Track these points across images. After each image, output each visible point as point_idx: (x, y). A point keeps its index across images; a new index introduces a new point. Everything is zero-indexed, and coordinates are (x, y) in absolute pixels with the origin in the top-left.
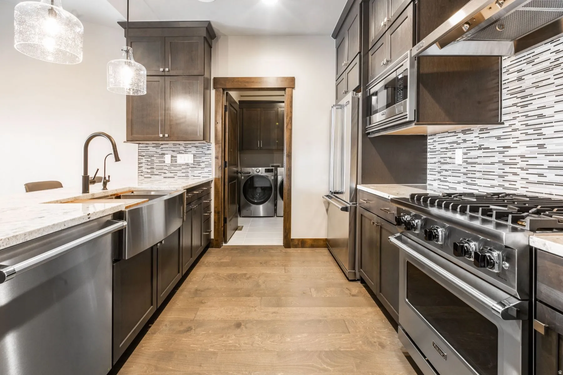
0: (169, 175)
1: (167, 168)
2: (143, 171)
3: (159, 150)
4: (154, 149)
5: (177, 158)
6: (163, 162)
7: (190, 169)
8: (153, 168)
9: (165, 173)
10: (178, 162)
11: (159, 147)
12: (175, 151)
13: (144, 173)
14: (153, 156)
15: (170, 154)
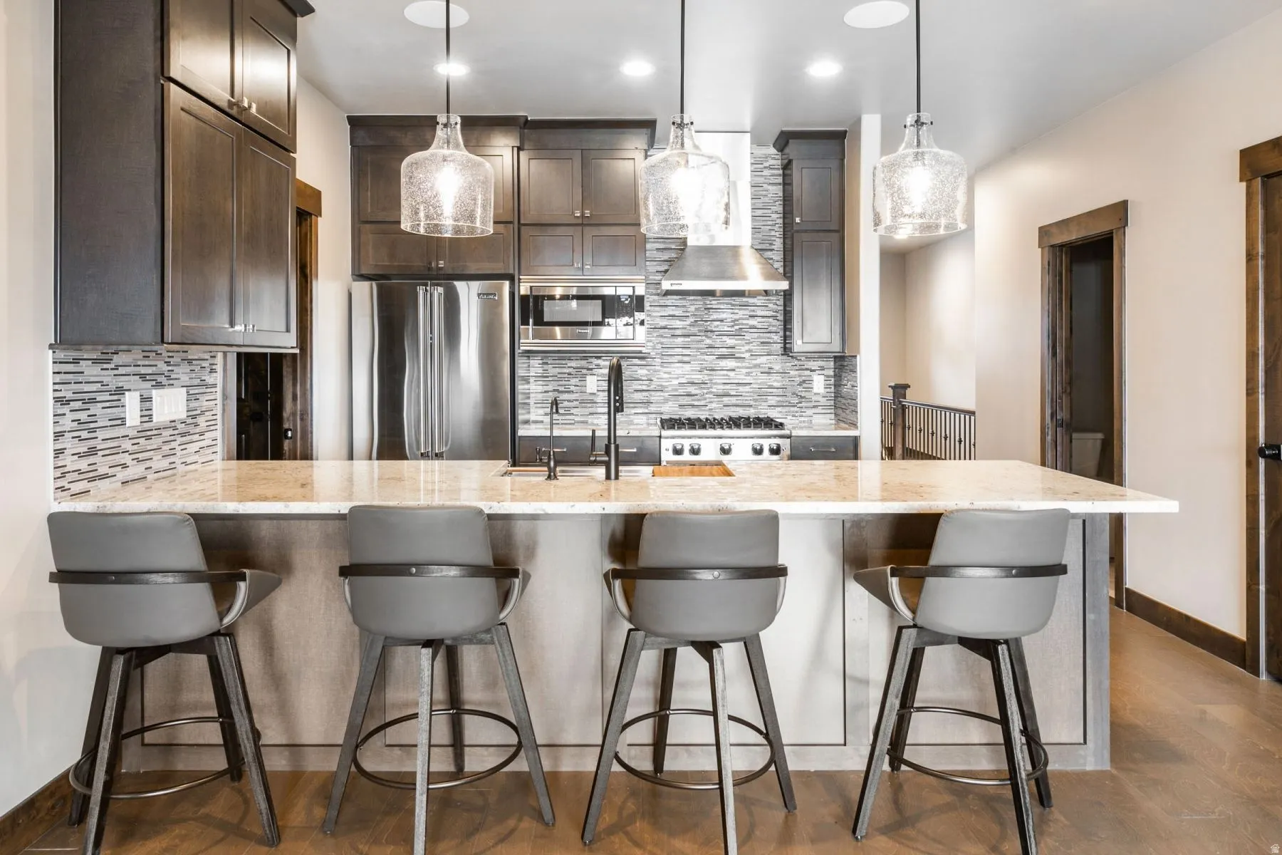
0: (135, 470)
1: (127, 445)
2: (66, 470)
3: (108, 377)
4: (96, 370)
5: (154, 402)
6: (119, 422)
7: (180, 440)
8: (92, 451)
9: (124, 466)
10: (155, 419)
11: (109, 361)
12: (148, 377)
13: (70, 477)
14: (93, 401)
15: (135, 390)
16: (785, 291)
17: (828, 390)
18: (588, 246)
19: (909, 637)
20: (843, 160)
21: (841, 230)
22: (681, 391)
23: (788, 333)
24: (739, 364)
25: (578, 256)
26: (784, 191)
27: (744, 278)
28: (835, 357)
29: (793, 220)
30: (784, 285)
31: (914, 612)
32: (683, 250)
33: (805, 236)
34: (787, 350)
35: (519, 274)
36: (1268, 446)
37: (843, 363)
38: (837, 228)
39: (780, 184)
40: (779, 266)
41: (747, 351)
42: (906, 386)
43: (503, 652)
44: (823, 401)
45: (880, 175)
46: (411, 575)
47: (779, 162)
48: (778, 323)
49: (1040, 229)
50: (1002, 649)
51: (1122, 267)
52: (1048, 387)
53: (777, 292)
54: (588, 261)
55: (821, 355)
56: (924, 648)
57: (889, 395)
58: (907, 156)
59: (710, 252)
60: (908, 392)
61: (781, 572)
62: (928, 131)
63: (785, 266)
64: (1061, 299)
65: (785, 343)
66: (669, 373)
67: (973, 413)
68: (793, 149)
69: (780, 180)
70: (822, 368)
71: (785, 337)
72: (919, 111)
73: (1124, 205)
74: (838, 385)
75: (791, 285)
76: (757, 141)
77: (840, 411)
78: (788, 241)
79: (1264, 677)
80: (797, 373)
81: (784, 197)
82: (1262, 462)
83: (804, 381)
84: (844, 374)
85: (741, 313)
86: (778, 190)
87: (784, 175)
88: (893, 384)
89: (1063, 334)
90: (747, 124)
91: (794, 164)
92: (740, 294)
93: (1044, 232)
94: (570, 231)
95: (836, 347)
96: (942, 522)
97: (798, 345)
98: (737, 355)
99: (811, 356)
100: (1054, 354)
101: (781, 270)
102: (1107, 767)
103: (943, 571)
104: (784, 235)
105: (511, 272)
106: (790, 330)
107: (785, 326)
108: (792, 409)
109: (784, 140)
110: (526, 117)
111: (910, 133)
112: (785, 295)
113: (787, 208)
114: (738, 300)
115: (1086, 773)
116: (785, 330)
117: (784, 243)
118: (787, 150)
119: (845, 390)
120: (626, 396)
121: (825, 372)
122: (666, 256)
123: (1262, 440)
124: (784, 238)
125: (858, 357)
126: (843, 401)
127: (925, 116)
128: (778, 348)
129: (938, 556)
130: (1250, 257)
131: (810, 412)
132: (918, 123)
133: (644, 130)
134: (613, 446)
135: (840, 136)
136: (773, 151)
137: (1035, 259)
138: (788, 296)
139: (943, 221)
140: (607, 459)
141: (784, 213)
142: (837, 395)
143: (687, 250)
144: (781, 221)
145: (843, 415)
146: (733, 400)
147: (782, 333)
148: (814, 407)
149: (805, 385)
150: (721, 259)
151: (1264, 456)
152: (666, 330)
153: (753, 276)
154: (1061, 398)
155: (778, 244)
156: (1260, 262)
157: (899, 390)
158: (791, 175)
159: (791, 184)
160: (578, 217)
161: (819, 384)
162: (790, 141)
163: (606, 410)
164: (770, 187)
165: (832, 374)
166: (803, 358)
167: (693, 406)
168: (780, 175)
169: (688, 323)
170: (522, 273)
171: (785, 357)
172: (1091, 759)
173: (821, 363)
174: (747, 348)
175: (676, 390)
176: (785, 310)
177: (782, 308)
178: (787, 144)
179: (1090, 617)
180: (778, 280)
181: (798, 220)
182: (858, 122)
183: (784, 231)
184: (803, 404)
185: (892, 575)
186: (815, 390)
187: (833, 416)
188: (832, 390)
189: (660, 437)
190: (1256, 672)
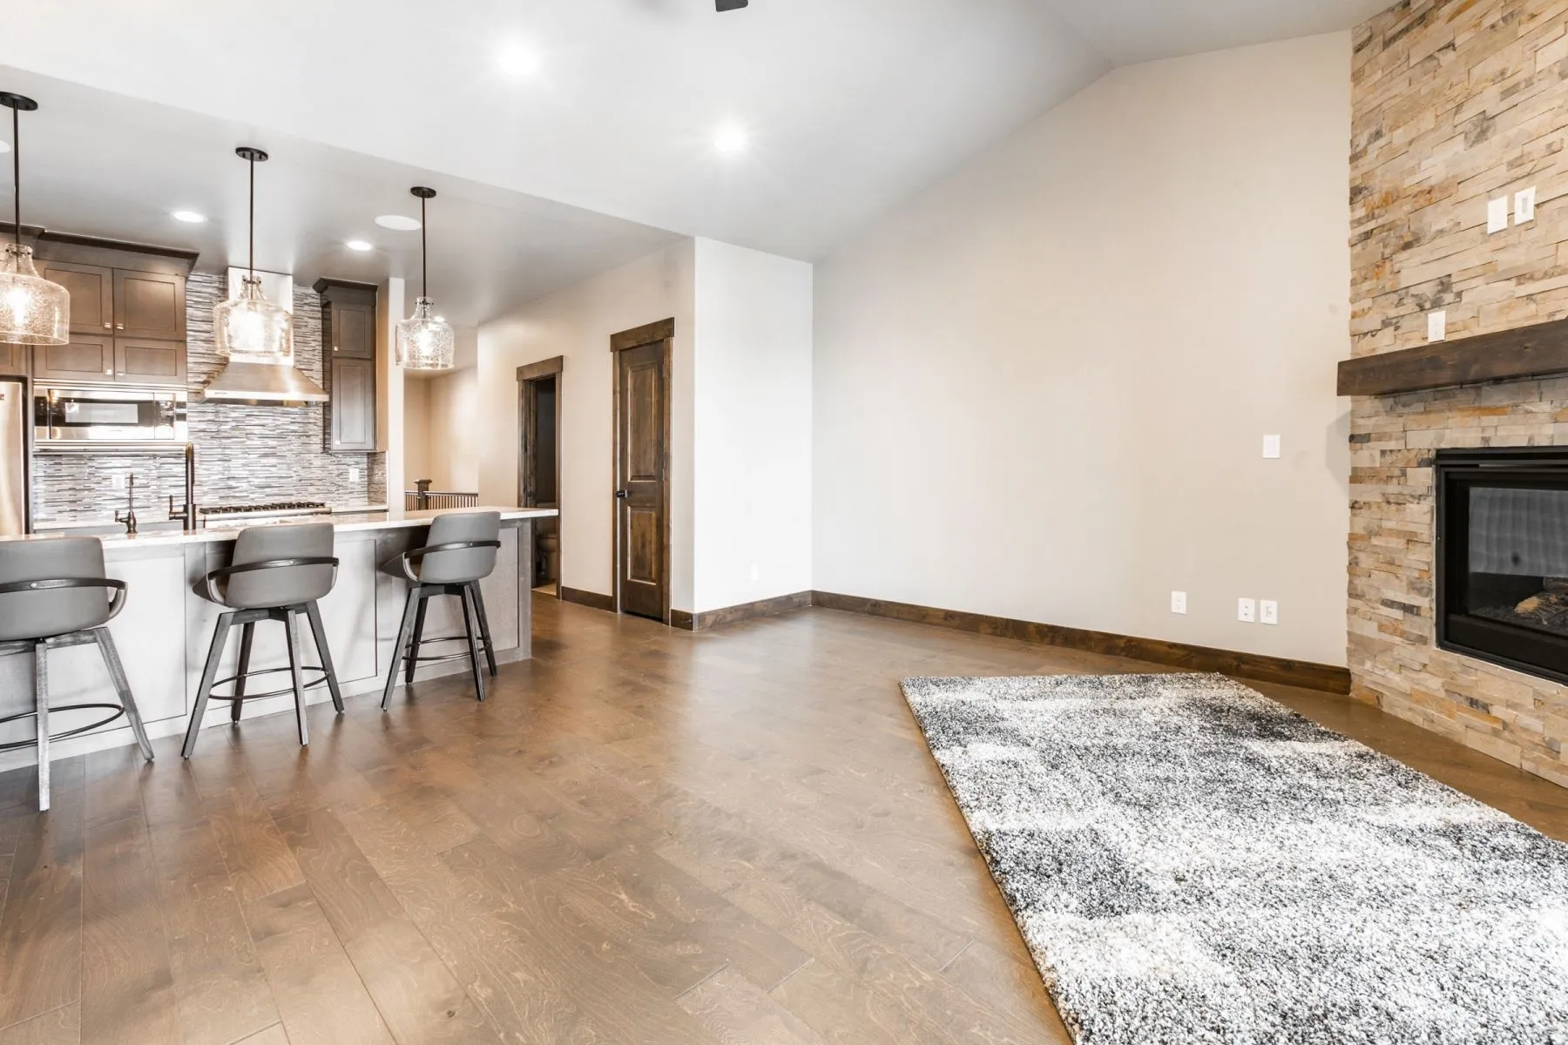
16: (324, 403)
17: (363, 480)
18: (120, 354)
19: (416, 592)
20: (374, 307)
21: (373, 359)
22: (222, 485)
23: (327, 436)
24: (280, 461)
25: (107, 363)
26: (323, 324)
27: (283, 391)
28: (368, 454)
29: (331, 350)
30: (325, 398)
31: (418, 575)
32: (225, 365)
33: (342, 362)
34: (326, 449)
35: (33, 377)
36: (620, 492)
37: (374, 458)
38: (369, 357)
39: (319, 319)
40: (319, 383)
41: (289, 451)
42: (430, 481)
43: (105, 647)
44: (358, 488)
45: (401, 330)
46: (32, 589)
47: (318, 301)
48: (319, 428)
49: (518, 368)
50: (466, 588)
51: (560, 395)
52: (522, 471)
53: (317, 404)
54: (121, 367)
55: (356, 453)
56: (427, 598)
57: (415, 490)
58: (417, 322)
59: (253, 368)
60: (430, 486)
61: (335, 562)
62: (431, 309)
63: (324, 384)
64: (530, 415)
65: (324, 444)
66: (208, 470)
67: (477, 495)
68: (331, 293)
69: (319, 315)
70: (357, 463)
71: (324, 439)
72: (425, 295)
73: (561, 358)
74: (370, 476)
75: (331, 398)
76: (299, 281)
77: (372, 495)
78: (328, 365)
79: (619, 612)
80: (335, 467)
81: (323, 329)
82: (618, 499)
83: (341, 474)
84: (376, 466)
85: (283, 420)
86: (317, 324)
87: (323, 312)
88: (418, 480)
89: (531, 437)
90: (290, 270)
91: (333, 305)
92: (280, 403)
93: (520, 371)
94: (99, 341)
95: (369, 446)
96: (431, 528)
97: (336, 444)
98: (278, 454)
99: (346, 453)
100: (526, 450)
101: (321, 386)
102: (530, 657)
103: (435, 549)
104: (323, 359)
105: (23, 374)
106: (330, 434)
107: (324, 430)
108: (330, 495)
109: (323, 286)
110: (43, 230)
111: (419, 307)
112: (324, 407)
113: (326, 338)
114: (279, 409)
115: (518, 662)
116: (324, 434)
117: (323, 366)
118: (326, 293)
119: (376, 478)
120: (197, 468)
121: (361, 466)
122: (205, 368)
123: (618, 489)
124: (324, 361)
125: (387, 453)
126: (375, 486)
127: (428, 299)
128: (318, 448)
129: (431, 542)
130: (614, 393)
131: (346, 497)
132: (424, 302)
133: (186, 261)
134: (190, 506)
135: (374, 289)
136: (312, 291)
137: (514, 390)
138: (327, 407)
139: (440, 362)
140: (185, 515)
141: (323, 341)
142: (370, 483)
143: (229, 364)
144: (321, 348)
145: (376, 496)
146: (275, 491)
147: (321, 436)
148: (352, 493)
149: (342, 477)
150: (263, 374)
151: (619, 496)
152: (206, 433)
153: (293, 391)
154: (530, 478)
155: (318, 366)
156: (618, 395)
157: (423, 485)
158: (330, 313)
159: (330, 320)
160: (107, 329)
161: (355, 475)
162: (330, 287)
163: (184, 483)
164: (309, 320)
165: (365, 466)
166: (340, 456)
167: (234, 497)
168: (319, 311)
169: (229, 427)
170: (36, 375)
171: (325, 455)
172: (522, 654)
173: (356, 459)
174: (288, 447)
175: (216, 484)
176: (324, 418)
177: (321, 416)
178: (326, 288)
179: (521, 579)
180: (319, 393)
181: (336, 349)
182: (386, 283)
183: (323, 356)
184: (341, 491)
185: (406, 557)
186: (351, 480)
187: (366, 499)
188: (366, 479)
189: (204, 521)
190: (615, 611)
